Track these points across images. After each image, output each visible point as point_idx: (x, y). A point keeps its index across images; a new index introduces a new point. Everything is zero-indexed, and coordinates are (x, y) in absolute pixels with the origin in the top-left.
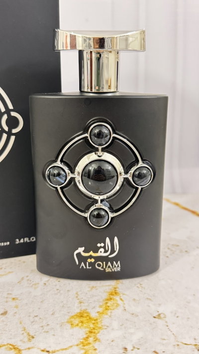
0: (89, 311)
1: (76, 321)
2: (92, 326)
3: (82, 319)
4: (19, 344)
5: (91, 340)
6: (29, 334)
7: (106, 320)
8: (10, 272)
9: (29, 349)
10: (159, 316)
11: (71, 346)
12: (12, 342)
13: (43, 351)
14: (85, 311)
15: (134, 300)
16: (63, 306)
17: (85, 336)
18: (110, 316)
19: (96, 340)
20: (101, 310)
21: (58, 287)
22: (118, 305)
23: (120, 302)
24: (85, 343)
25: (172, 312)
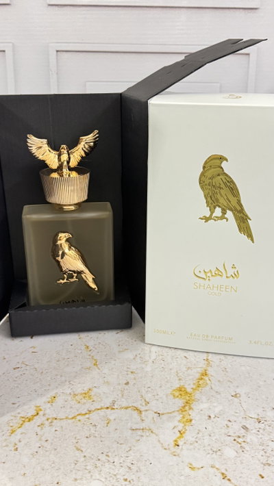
0: (186, 387)
1: (177, 394)
2: (188, 398)
3: (181, 392)
4: (139, 407)
5: (187, 408)
6: (145, 401)
7: (197, 395)
8: (126, 349)
9: (146, 410)
10: (235, 396)
11: (174, 412)
12: (135, 405)
13: (155, 413)
14: (183, 387)
15: (219, 381)
16: (167, 382)
17: (183, 405)
18: (201, 392)
19: (190, 408)
20: (194, 387)
21: (163, 366)
22: (207, 384)
23: (208, 382)
24: (182, 410)
25: (245, 394)
